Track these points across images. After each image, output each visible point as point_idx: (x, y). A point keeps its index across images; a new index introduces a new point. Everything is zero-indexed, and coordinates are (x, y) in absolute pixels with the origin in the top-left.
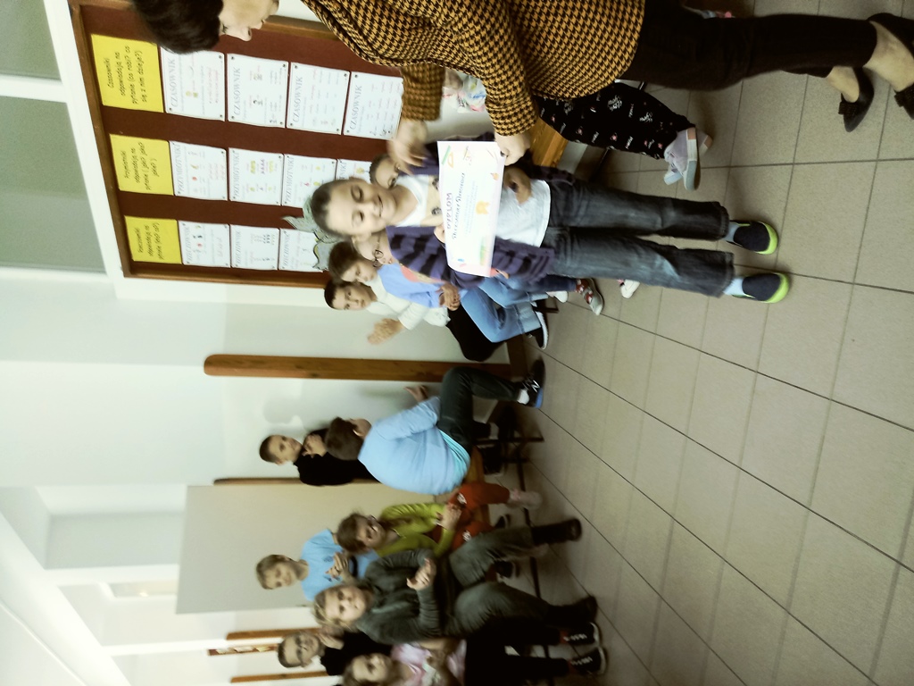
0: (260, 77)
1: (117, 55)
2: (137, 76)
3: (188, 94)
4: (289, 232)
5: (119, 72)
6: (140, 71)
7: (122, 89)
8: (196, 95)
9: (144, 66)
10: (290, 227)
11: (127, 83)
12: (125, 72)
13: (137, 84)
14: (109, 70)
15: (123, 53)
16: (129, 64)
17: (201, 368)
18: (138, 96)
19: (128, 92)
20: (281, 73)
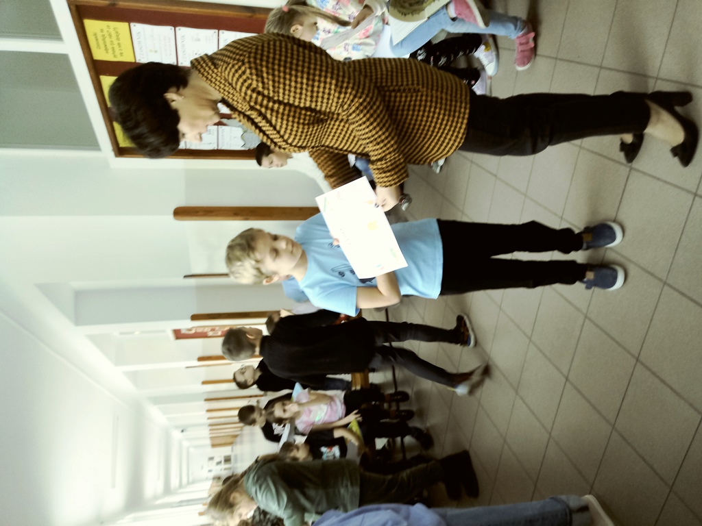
0: (199, 40)
1: (102, 31)
2: (116, 42)
3: (151, 51)
4: (224, 127)
5: (104, 40)
6: (118, 39)
7: (106, 50)
8: (156, 52)
9: (120, 36)
10: (224, 125)
11: (109, 47)
12: (108, 40)
13: (116, 47)
14: (97, 40)
15: (105, 30)
16: (110, 36)
17: (172, 216)
18: (117, 52)
19: (110, 51)
20: (213, 36)
